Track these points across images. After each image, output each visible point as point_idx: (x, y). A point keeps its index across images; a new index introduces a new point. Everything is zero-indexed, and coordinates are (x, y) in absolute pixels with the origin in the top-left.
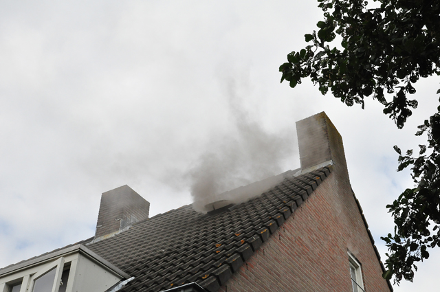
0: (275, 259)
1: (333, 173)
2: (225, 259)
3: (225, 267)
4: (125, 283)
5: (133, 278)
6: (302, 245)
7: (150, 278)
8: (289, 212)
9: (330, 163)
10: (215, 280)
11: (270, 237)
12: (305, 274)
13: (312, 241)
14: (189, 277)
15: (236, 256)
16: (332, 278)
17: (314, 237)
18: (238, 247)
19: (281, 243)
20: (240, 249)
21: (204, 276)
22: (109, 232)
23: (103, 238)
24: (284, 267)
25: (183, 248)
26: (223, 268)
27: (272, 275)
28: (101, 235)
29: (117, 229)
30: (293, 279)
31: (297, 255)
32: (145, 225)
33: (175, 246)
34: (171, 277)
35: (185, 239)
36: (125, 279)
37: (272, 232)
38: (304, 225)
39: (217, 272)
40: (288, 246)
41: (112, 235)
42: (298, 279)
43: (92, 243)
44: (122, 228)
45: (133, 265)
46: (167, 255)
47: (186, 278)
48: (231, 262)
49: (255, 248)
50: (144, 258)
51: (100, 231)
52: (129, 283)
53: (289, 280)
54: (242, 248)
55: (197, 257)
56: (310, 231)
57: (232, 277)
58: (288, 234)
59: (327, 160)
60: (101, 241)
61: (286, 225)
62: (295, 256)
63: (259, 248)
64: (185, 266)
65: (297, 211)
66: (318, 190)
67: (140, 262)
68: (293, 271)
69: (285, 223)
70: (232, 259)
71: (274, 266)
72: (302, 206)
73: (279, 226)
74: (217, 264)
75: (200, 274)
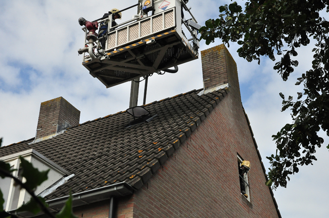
0: (184, 162)
1: (229, 94)
2: (146, 163)
3: (147, 169)
4: (67, 178)
5: (73, 175)
6: (204, 151)
7: (88, 176)
8: (195, 126)
9: (227, 85)
10: (139, 179)
11: (180, 145)
12: (205, 173)
13: (211, 148)
14: (119, 176)
15: (155, 161)
16: (225, 176)
17: (213, 144)
18: (157, 154)
19: (188, 150)
20: (158, 156)
21: (131, 176)
22: (48, 134)
23: (42, 139)
24: (190, 168)
25: (111, 151)
26: (145, 171)
27: (182, 175)
28: (41, 136)
29: (54, 132)
30: (197, 178)
31: (200, 158)
32: (78, 130)
33: (105, 150)
34: (105, 176)
35: (112, 144)
36: (67, 176)
37: (182, 141)
38: (205, 136)
39: (141, 174)
40: (193, 152)
41: (50, 137)
42: (200, 177)
43: (33, 143)
44: (59, 131)
45: (72, 164)
46: (99, 157)
47: (117, 177)
48: (151, 166)
49: (169, 154)
50: (80, 158)
51: (39, 134)
52: (70, 179)
53: (193, 178)
54: (160, 155)
55: (124, 160)
56: (210, 140)
57: (152, 177)
58: (193, 143)
59: (225, 83)
60: (41, 142)
61: (192, 136)
62: (198, 160)
63: (172, 155)
64: (115, 167)
65: (201, 125)
66: (217, 108)
67: (77, 162)
68: (196, 171)
69: (191, 134)
70: (152, 163)
71: (182, 168)
72: (204, 121)
73: (187, 137)
74: (141, 167)
75: (128, 174)
